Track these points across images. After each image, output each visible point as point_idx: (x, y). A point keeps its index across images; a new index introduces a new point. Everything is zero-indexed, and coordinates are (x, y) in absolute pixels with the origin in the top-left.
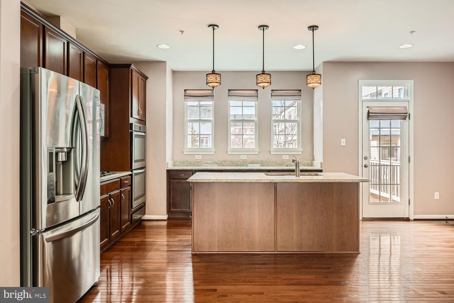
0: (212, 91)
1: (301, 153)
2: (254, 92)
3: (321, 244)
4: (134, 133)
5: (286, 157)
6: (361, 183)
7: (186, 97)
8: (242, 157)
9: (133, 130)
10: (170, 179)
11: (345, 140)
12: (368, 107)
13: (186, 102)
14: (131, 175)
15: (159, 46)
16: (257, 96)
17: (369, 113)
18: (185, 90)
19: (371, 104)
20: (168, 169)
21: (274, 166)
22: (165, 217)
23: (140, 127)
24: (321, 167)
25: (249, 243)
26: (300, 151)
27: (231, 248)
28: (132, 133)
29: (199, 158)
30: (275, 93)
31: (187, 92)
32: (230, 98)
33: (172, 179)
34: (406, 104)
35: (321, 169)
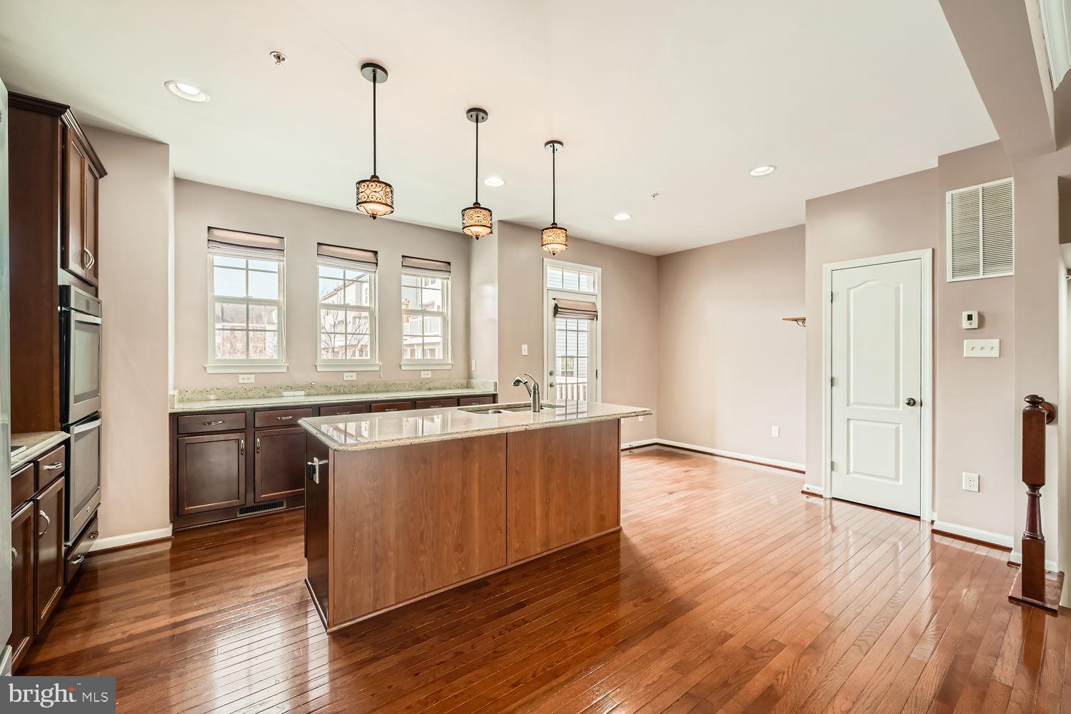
0: (280, 241)
1: (450, 367)
2: (371, 255)
3: (575, 528)
4: (75, 317)
5: (428, 374)
6: (622, 421)
7: (212, 244)
8: (347, 377)
9: (73, 306)
10: (179, 436)
11: (526, 346)
12: (554, 299)
13: (210, 256)
14: (67, 443)
15: (171, 87)
16: (377, 264)
17: (556, 307)
18: (209, 228)
19: (558, 296)
20: (174, 411)
21: (408, 390)
22: (167, 531)
23: (88, 302)
24: (496, 390)
25: (460, 562)
26: (449, 364)
27: (424, 586)
28: (66, 316)
29: (247, 381)
30: (409, 262)
31: (216, 232)
32: (321, 260)
33: (184, 435)
34: (592, 299)
35: (495, 393)
